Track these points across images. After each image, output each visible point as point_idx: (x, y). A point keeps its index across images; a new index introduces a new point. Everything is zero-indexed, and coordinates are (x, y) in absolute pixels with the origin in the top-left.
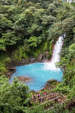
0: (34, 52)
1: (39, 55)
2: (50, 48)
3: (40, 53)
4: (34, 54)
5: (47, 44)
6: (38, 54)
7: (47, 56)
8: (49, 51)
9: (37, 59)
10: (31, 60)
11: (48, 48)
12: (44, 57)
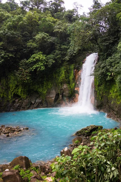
0: (39, 87)
1: (49, 93)
2: (71, 77)
3: (51, 87)
4: (40, 90)
5: (65, 69)
6: (48, 89)
7: (67, 93)
8: (69, 83)
9: (46, 101)
10: (33, 102)
11: (67, 77)
12: (61, 96)
